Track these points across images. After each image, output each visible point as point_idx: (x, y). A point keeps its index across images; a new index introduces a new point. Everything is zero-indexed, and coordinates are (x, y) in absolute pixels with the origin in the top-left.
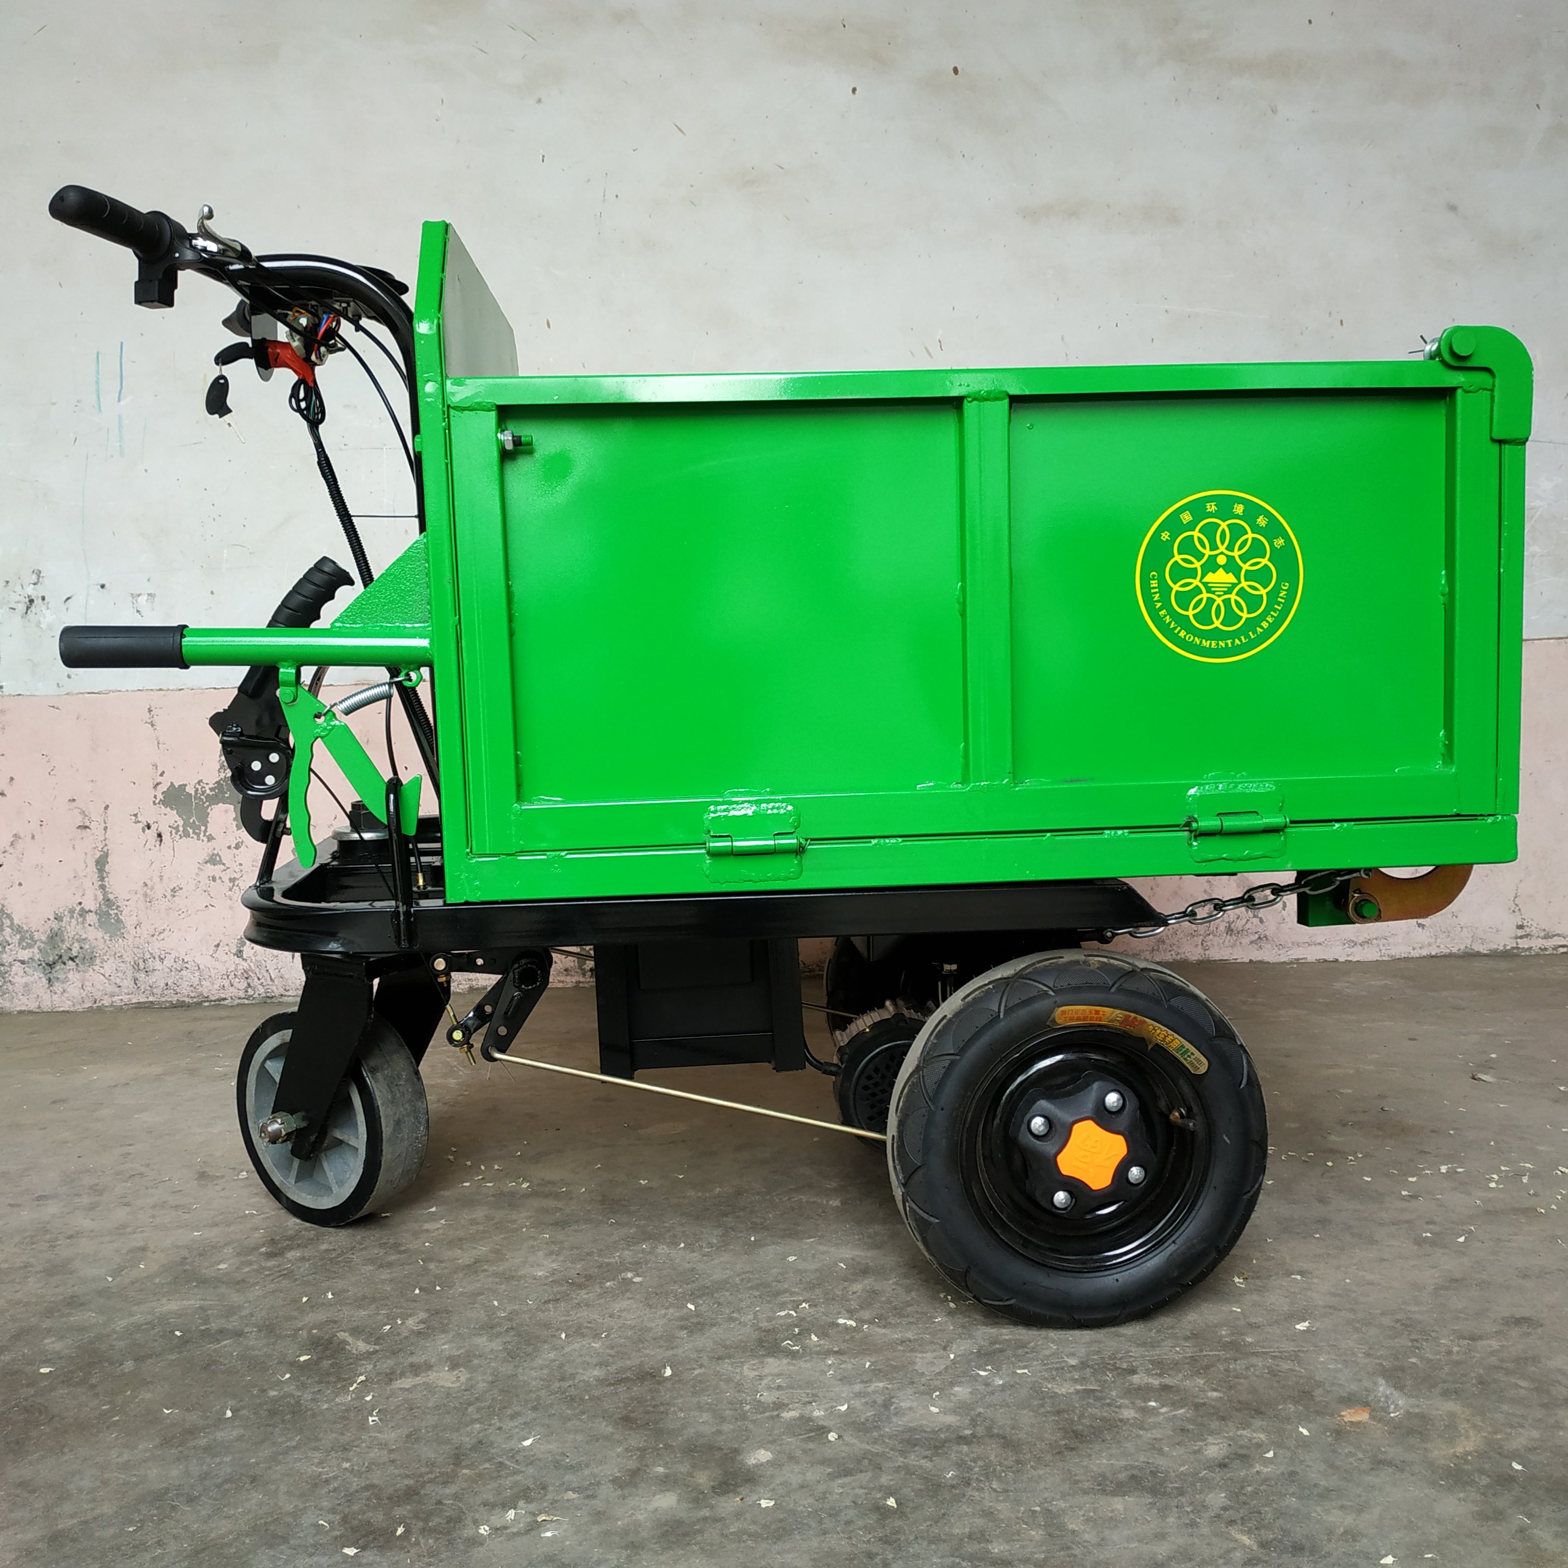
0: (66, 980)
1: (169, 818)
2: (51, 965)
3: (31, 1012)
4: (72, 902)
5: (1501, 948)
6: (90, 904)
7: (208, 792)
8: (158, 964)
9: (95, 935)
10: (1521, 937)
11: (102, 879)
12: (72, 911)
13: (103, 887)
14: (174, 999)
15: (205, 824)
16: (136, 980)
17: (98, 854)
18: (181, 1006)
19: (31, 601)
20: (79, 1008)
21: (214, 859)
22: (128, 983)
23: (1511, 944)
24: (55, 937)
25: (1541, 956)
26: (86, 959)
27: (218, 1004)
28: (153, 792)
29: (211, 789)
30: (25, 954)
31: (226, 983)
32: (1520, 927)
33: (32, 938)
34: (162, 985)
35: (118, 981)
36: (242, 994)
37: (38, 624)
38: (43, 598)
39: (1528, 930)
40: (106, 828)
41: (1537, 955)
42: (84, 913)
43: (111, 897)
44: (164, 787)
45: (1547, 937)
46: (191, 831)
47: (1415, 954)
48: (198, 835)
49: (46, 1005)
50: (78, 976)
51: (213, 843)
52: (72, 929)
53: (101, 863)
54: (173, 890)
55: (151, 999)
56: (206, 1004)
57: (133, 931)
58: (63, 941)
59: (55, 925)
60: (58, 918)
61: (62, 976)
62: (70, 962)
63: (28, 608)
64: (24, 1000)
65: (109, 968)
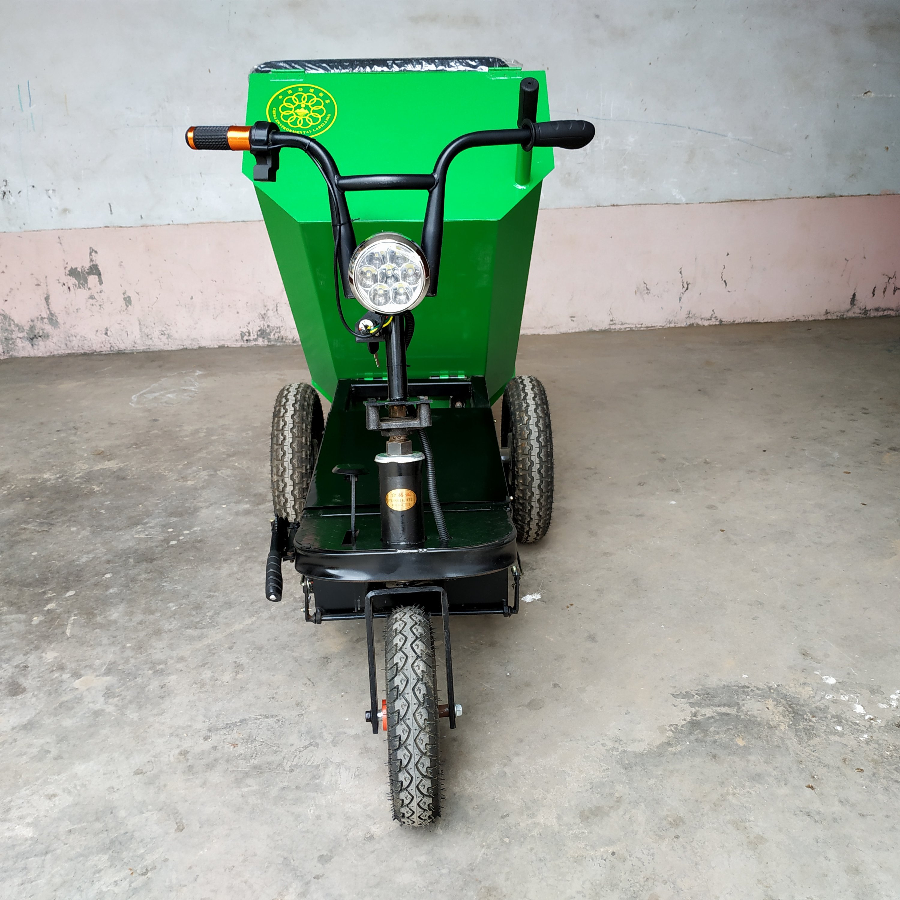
0: (38, 345)
1: (72, 281)
2: (32, 339)
3: (26, 357)
5: (604, 329)
6: (45, 315)
7: (87, 271)
8: (74, 338)
9: (48, 328)
10: (612, 324)
11: (48, 305)
12: (38, 318)
13: (49, 308)
14: (83, 352)
15: (87, 283)
16: (66, 344)
17: (45, 296)
18: (85, 354)
19: (5, 193)
20: (45, 355)
21: (92, 297)
22: (63, 346)
23: (607, 327)
24: (32, 328)
25: (619, 332)
26: (46, 336)
27: (100, 354)
28: (64, 271)
29: (88, 269)
30: (21, 335)
31: (102, 345)
32: (612, 321)
33: (23, 329)
34: (77, 346)
35: (59, 345)
36: (109, 349)
37: (9, 203)
38: (10, 192)
39: (614, 322)
40: (47, 286)
41: (618, 331)
42: (42, 319)
43: (52, 312)
44: (69, 269)
45: (622, 324)
46: (81, 286)
47: (570, 331)
48: (84, 288)
49: (32, 355)
50: (43, 343)
51: (91, 291)
52: (38, 325)
53: (47, 299)
54: (77, 310)
55: (73, 352)
56: (95, 353)
57: (63, 326)
58: (35, 329)
59: (32, 323)
60: (32, 321)
61: (37, 343)
62: (40, 338)
63: (4, 196)
64: (23, 352)
65: (55, 340)
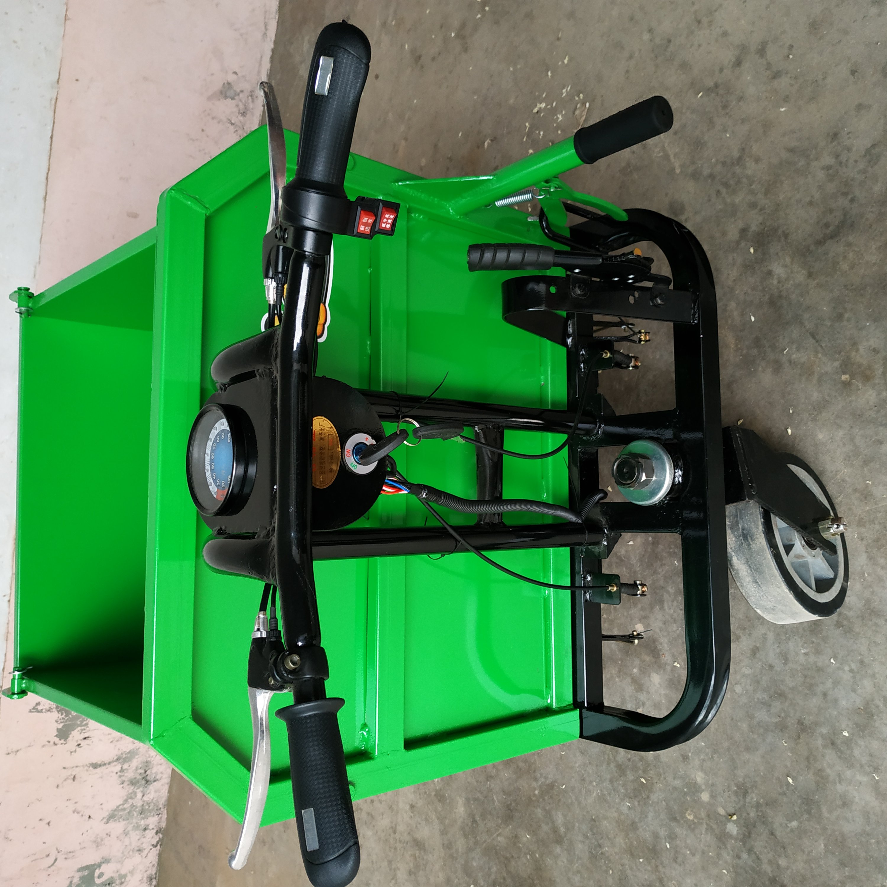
4: (116, 777)
